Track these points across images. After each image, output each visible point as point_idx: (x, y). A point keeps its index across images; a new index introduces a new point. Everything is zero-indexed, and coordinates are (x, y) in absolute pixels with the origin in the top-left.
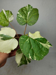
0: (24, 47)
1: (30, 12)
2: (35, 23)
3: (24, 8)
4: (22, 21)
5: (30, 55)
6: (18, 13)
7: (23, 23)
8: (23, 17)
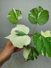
0: (37, 43)
1: (40, 13)
2: (45, 23)
3: (35, 9)
4: (33, 20)
5: (42, 52)
6: (30, 13)
7: (34, 22)
8: (35, 17)
